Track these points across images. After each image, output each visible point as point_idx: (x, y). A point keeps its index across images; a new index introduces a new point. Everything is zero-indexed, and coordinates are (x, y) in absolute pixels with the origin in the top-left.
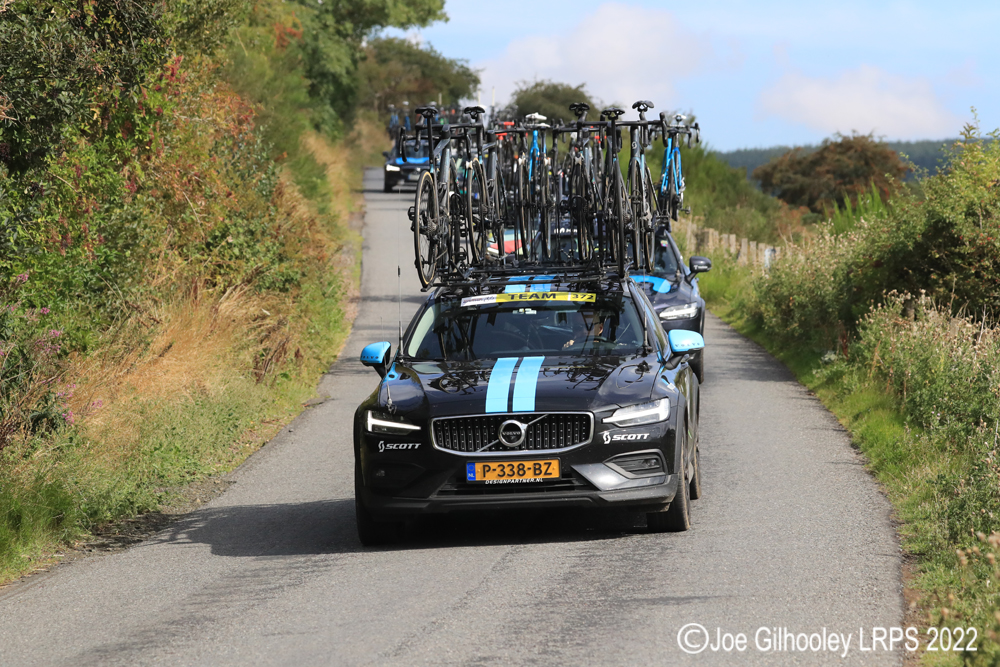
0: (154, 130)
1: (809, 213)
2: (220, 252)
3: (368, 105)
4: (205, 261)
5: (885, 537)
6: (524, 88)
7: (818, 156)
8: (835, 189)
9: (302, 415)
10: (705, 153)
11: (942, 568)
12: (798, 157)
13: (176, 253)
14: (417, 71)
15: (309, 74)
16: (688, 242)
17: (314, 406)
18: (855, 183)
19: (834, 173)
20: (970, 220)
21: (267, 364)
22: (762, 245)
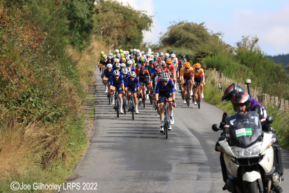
2: (25, 105)
4: (18, 109)
10: (263, 56)
15: (69, 19)
17: (71, 180)
21: (48, 160)
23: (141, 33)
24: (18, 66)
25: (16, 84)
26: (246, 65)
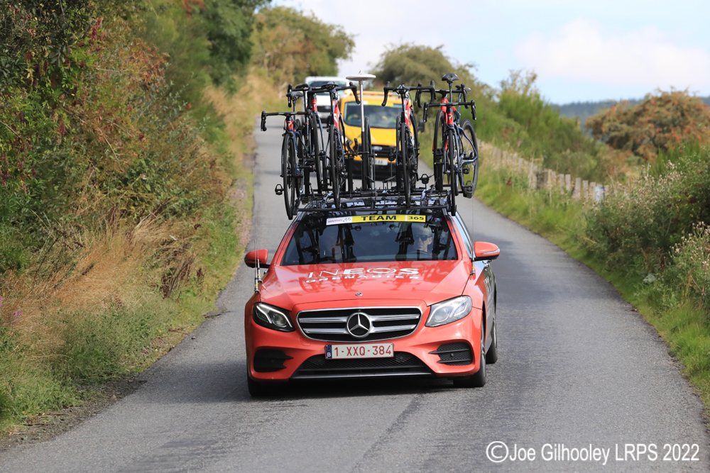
0: (79, 79)
1: (633, 157)
2: (135, 187)
3: (258, 63)
4: (121, 194)
6: (391, 50)
7: (641, 108)
8: (655, 137)
9: (203, 325)
10: (544, 105)
12: (624, 109)
13: (97, 187)
16: (530, 181)
17: (213, 317)
18: (673, 132)
19: (654, 122)
21: (173, 282)
22: (593, 184)
23: (335, 63)
24: (120, 121)
25: (118, 151)
26: (516, 120)
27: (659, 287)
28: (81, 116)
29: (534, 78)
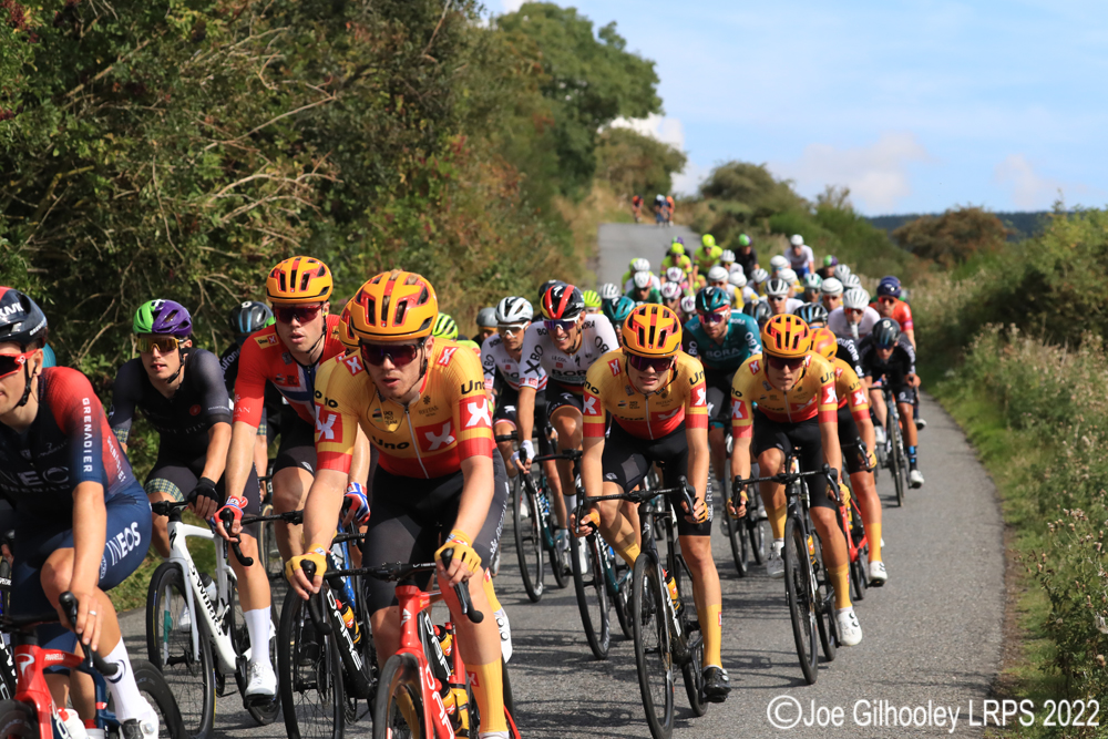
0: (444, 190)
1: (935, 265)
3: (601, 177)
5: (990, 509)
7: (942, 221)
8: (954, 247)
11: (1033, 534)
12: (927, 222)
14: (640, 151)
15: (559, 153)
18: (970, 242)
19: (954, 234)
20: (1057, 272)
23: (668, 178)
24: (479, 226)
25: (477, 253)
26: (832, 229)
27: (958, 382)
28: (446, 222)
29: (846, 193)
